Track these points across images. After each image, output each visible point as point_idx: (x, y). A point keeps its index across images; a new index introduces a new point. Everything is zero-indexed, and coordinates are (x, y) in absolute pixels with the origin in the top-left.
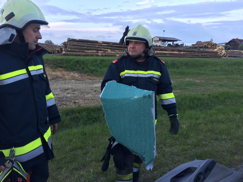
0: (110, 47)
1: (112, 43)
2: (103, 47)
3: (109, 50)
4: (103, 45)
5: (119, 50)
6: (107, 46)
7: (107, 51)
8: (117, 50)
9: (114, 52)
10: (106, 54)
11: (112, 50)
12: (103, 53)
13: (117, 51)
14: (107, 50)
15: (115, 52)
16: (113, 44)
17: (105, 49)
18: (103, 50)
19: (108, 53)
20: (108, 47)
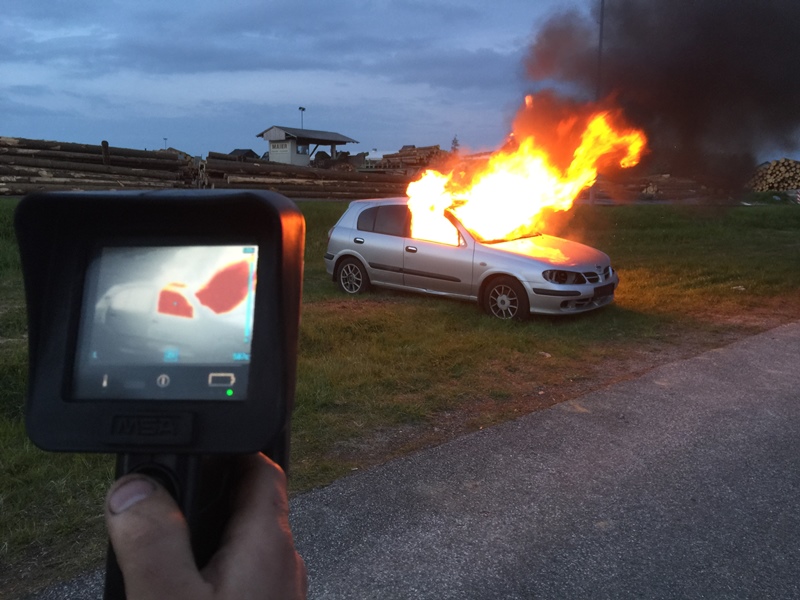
0: (49, 162)
1: (60, 144)
2: (20, 159)
3: (44, 172)
4: (21, 151)
5: (84, 171)
6: (37, 155)
7: (36, 175)
8: (77, 170)
9: (63, 180)
10: (29, 186)
11: (58, 172)
12: (18, 181)
13: (77, 175)
14: (34, 170)
15: (68, 180)
16: (61, 150)
17: (26, 169)
18: (18, 173)
19: (38, 182)
20: (41, 161)
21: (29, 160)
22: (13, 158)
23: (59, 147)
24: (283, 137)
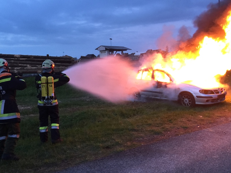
0: (30, 62)
2: (21, 61)
3: (28, 66)
4: (21, 59)
6: (26, 60)
7: (26, 67)
8: (39, 64)
9: (34, 68)
10: (24, 70)
11: (33, 65)
12: (20, 69)
13: (39, 66)
14: (25, 65)
15: (36, 68)
17: (23, 65)
18: (20, 66)
19: (26, 69)
20: (27, 62)
21: (23, 62)
22: (19, 61)
23: (33, 57)
24: (105, 49)
